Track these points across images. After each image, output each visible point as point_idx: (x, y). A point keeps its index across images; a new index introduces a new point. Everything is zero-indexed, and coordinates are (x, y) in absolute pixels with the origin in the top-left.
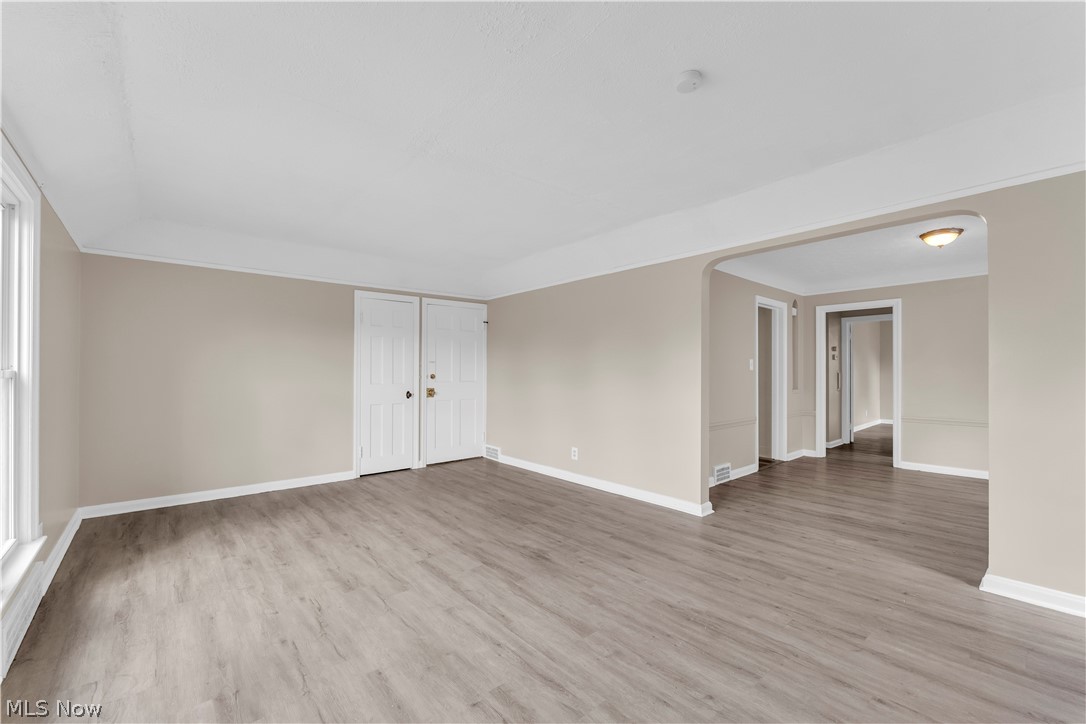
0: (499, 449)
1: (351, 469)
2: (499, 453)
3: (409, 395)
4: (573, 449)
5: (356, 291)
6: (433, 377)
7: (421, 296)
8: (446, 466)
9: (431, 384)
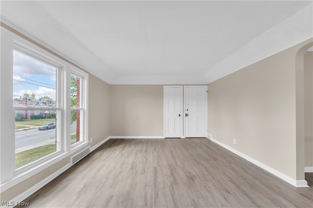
0: (211, 135)
1: (163, 136)
2: (211, 137)
3: (180, 116)
4: (234, 139)
5: (164, 86)
6: (187, 110)
7: (183, 85)
8: (192, 139)
9: (187, 112)
